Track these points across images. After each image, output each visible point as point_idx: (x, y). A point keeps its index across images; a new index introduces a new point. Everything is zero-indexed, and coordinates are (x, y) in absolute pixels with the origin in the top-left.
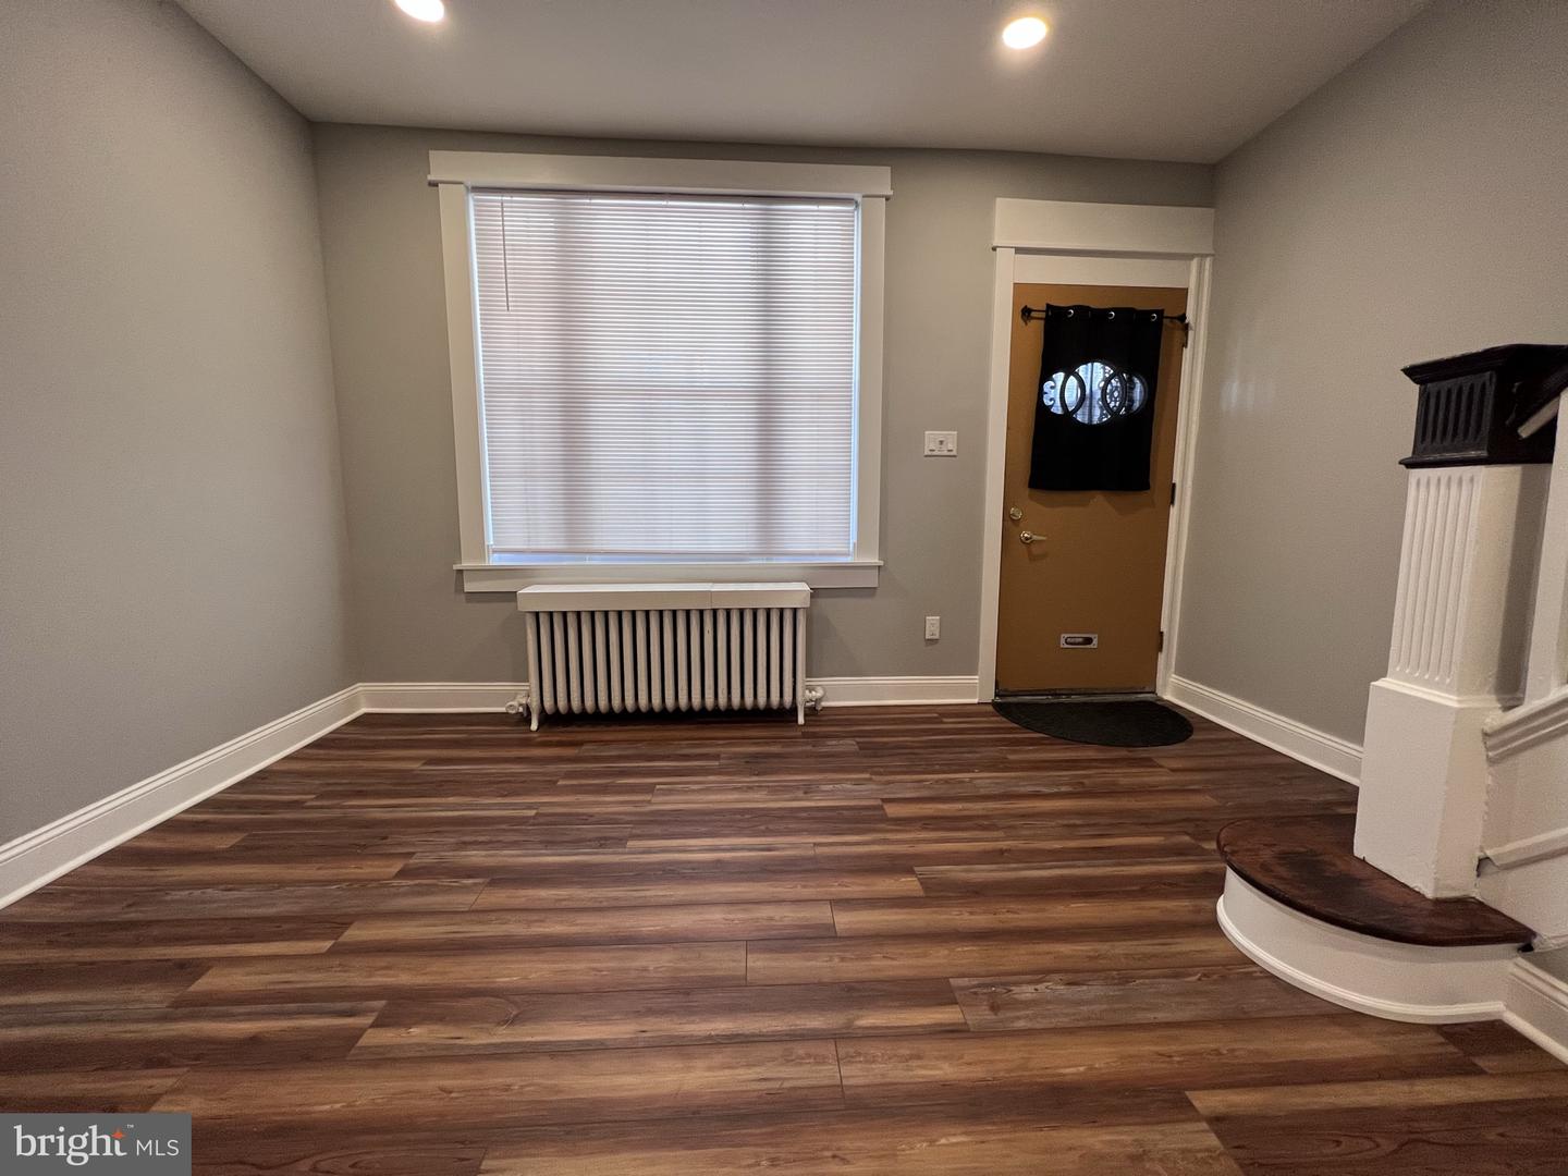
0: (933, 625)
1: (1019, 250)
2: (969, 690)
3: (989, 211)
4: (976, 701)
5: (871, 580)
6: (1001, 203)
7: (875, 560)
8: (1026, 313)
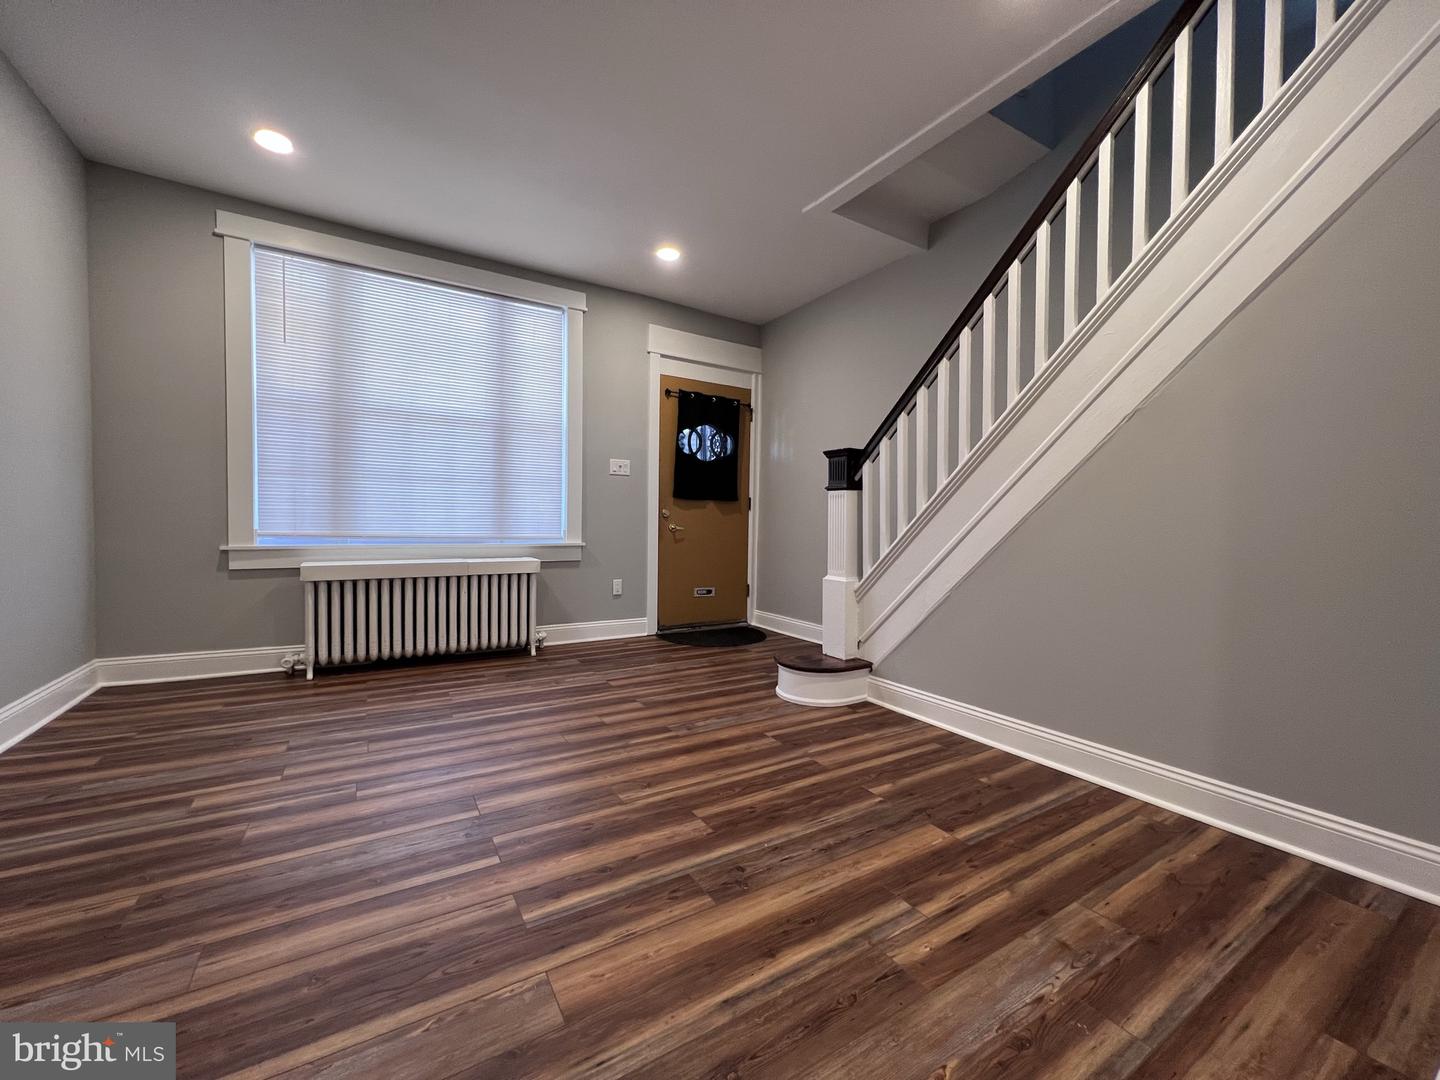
0: (617, 585)
1: (663, 356)
2: (642, 627)
3: (645, 333)
4: (646, 634)
5: (577, 556)
6: (651, 326)
7: (579, 542)
8: (668, 393)
